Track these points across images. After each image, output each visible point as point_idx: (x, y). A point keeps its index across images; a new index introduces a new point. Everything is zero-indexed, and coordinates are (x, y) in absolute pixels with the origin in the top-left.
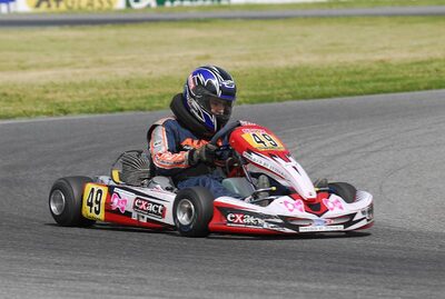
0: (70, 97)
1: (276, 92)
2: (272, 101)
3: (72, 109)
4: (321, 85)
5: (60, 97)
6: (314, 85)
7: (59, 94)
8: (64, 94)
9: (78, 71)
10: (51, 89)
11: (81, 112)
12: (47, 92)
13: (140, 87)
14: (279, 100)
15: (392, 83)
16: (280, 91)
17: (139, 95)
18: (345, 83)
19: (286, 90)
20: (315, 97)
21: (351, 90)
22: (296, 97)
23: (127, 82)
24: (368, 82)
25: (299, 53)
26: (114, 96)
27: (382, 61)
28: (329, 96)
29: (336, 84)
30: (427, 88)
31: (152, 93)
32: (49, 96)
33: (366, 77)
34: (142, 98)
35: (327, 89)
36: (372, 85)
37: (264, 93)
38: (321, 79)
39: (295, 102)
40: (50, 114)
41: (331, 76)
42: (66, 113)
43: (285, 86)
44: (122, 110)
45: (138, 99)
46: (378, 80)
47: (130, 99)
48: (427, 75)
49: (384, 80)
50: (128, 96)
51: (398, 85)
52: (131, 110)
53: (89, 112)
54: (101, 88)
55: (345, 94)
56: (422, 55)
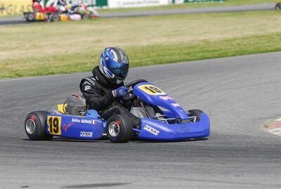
0: (21, 66)
1: (144, 60)
2: (142, 65)
3: (23, 74)
4: (170, 55)
5: (16, 67)
6: (166, 55)
7: (14, 65)
8: (17, 65)
9: (22, 52)
10: (10, 62)
11: (29, 75)
12: (7, 64)
13: (62, 60)
14: (146, 65)
15: (212, 53)
16: (146, 60)
17: (62, 65)
18: (185, 54)
19: (150, 59)
20: (167, 63)
21: (188, 58)
22: (156, 63)
23: (55, 57)
24: (198, 52)
25: (154, 37)
26: (47, 66)
27: (205, 40)
28: (175, 62)
29: (179, 55)
30: (233, 55)
31: (70, 63)
32: (9, 67)
33: (197, 50)
34: (64, 66)
35: (174, 58)
36: (200, 54)
37: (137, 61)
38: (170, 52)
39: (156, 66)
40: (11, 77)
41: (176, 50)
42: (20, 76)
43: (149, 57)
44: (53, 74)
45: (62, 66)
46: (204, 52)
47: (57, 67)
48: (232, 47)
49: (207, 51)
50: (56, 65)
51: (216, 54)
52: (59, 73)
53: (34, 75)
54: (39, 60)
55: (184, 60)
56: (229, 36)
